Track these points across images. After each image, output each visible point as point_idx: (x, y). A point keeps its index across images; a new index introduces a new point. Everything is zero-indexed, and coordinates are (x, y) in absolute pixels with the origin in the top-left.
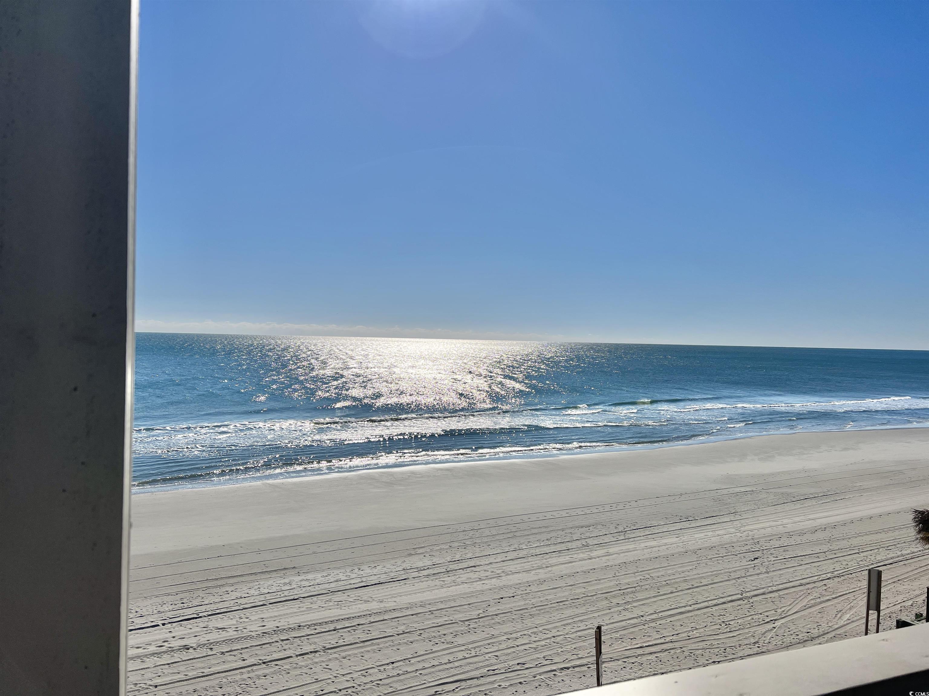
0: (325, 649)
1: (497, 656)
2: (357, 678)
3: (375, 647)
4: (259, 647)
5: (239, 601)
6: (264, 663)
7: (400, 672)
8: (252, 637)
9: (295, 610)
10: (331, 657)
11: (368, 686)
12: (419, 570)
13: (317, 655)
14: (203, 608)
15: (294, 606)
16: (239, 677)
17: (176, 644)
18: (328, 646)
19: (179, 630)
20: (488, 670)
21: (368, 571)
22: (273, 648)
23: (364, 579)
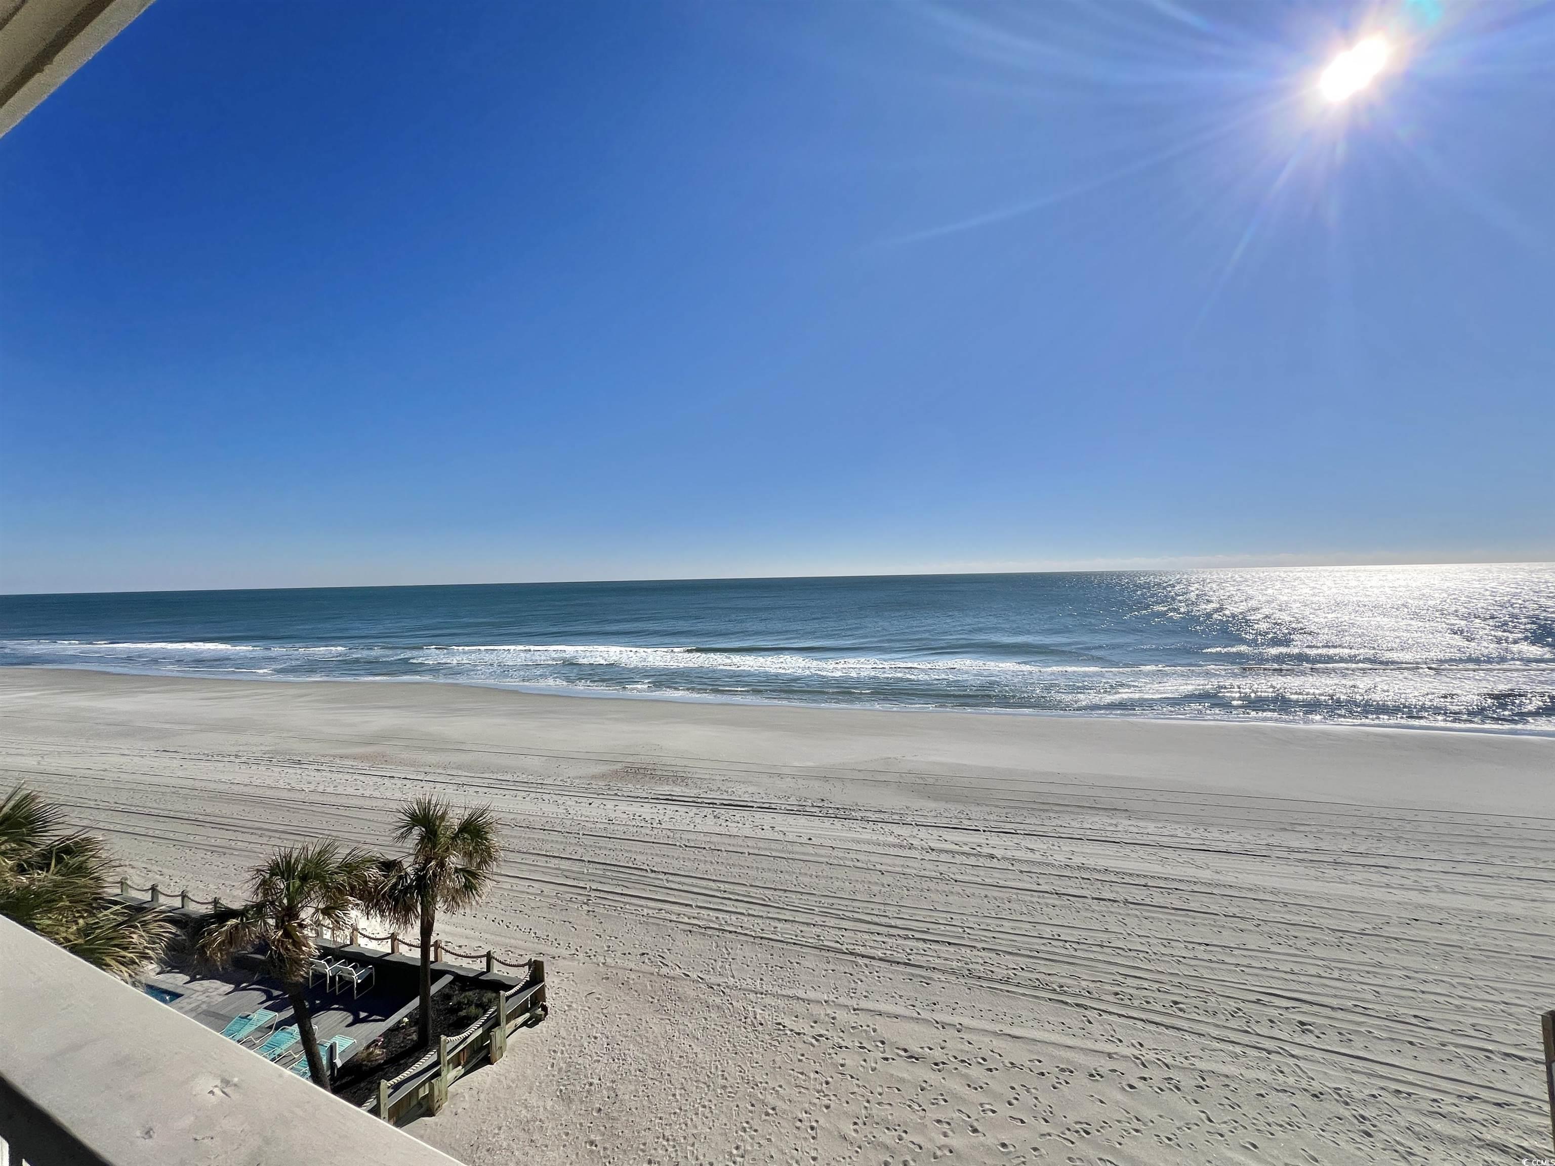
0: (1126, 902)
1: (1378, 993)
2: (1155, 945)
3: (1189, 920)
4: (1057, 877)
5: (1058, 829)
6: (1057, 894)
7: (1214, 959)
8: (1053, 866)
9: (1111, 853)
10: (1130, 912)
11: (1166, 958)
12: (1291, 850)
13: (1115, 905)
14: (1022, 827)
15: (1111, 849)
16: (1029, 898)
17: (986, 850)
18: (1130, 900)
19: (994, 840)
20: (1356, 1006)
21: (1216, 834)
22: (1070, 883)
23: (1207, 842)
